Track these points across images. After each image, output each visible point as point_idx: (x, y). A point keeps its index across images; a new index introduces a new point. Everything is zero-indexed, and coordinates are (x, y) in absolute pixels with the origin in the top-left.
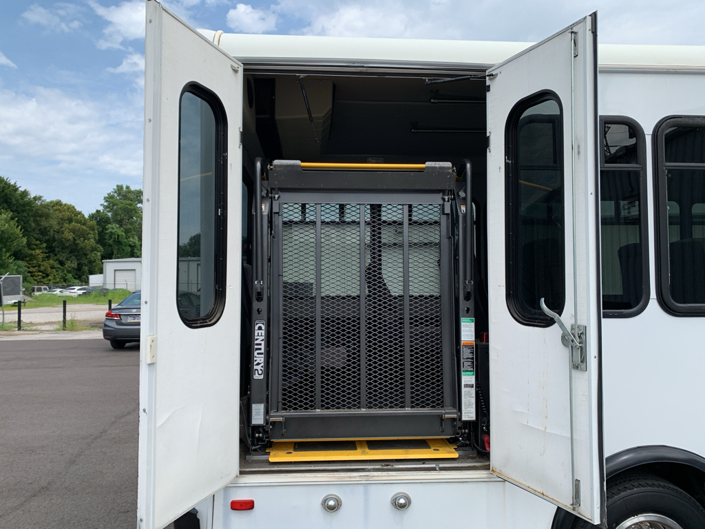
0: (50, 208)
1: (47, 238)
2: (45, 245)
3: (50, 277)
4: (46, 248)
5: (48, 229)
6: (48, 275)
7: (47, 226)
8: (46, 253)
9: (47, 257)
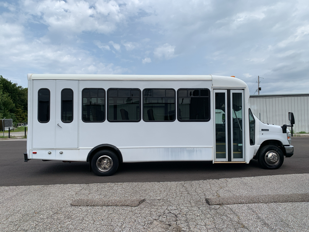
0: (25, 91)
1: (24, 103)
2: (23, 106)
3: (25, 120)
4: (23, 108)
5: (24, 100)
6: (24, 119)
7: (24, 98)
8: (23, 110)
9: (24, 111)
